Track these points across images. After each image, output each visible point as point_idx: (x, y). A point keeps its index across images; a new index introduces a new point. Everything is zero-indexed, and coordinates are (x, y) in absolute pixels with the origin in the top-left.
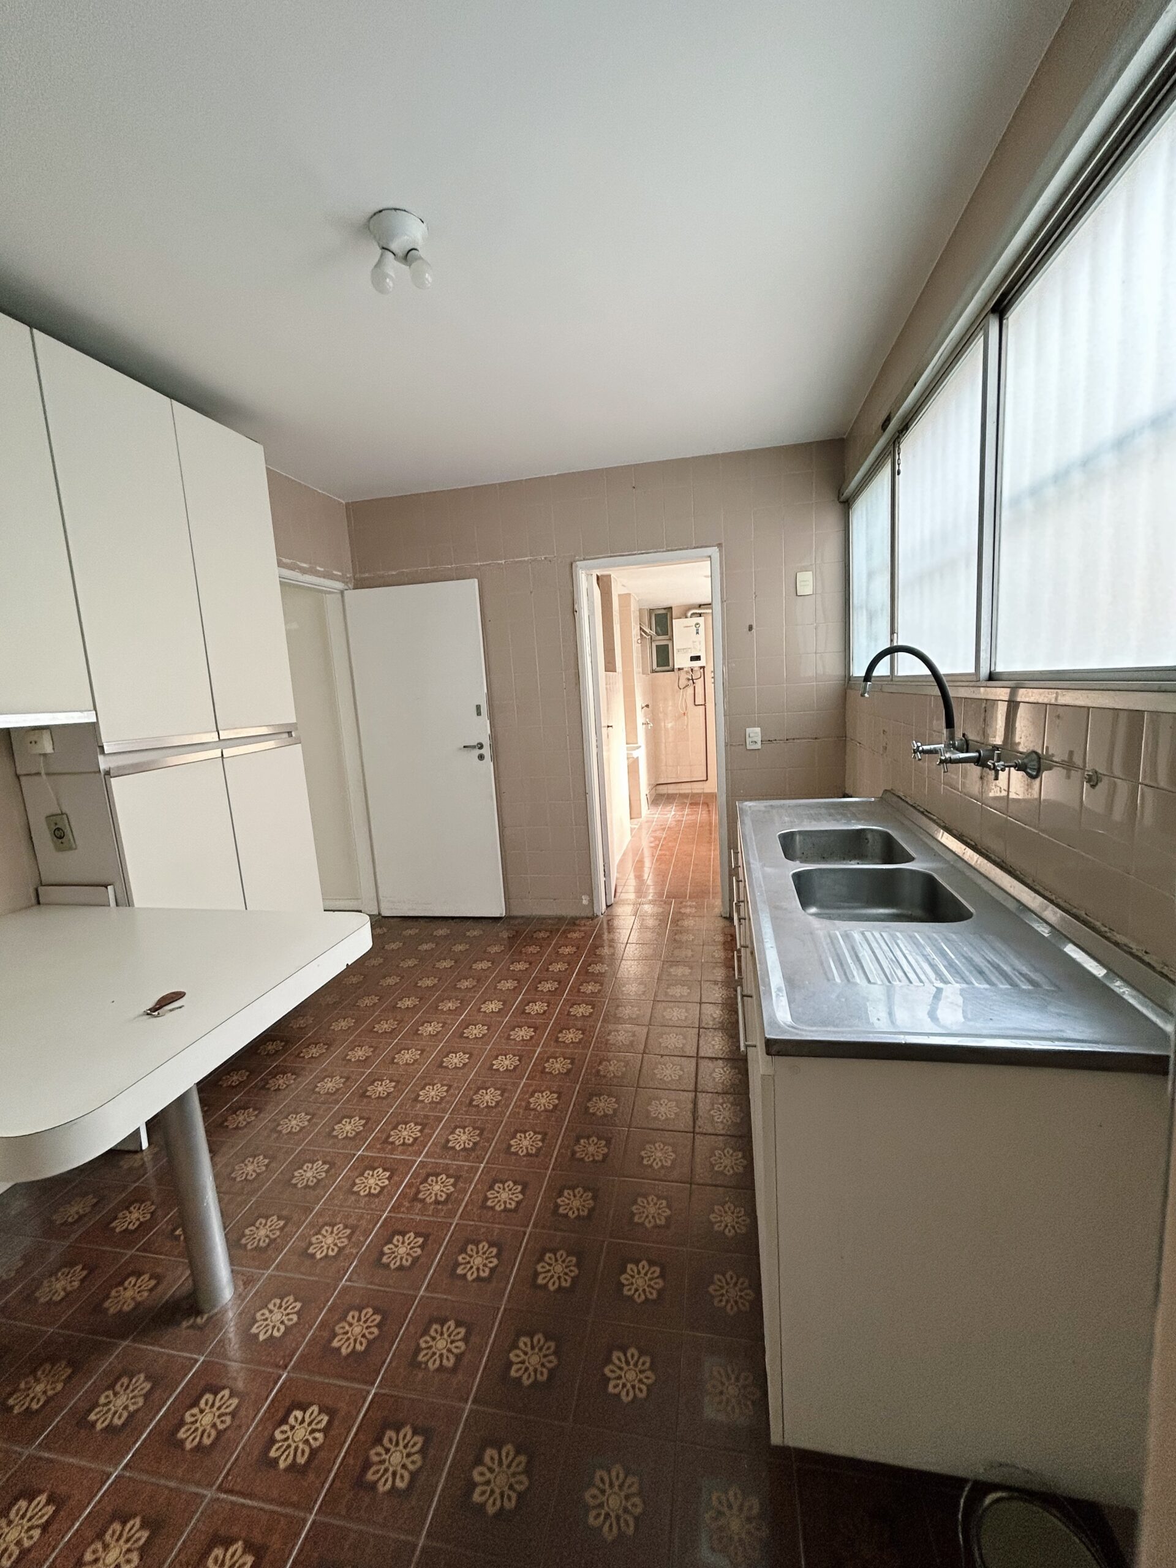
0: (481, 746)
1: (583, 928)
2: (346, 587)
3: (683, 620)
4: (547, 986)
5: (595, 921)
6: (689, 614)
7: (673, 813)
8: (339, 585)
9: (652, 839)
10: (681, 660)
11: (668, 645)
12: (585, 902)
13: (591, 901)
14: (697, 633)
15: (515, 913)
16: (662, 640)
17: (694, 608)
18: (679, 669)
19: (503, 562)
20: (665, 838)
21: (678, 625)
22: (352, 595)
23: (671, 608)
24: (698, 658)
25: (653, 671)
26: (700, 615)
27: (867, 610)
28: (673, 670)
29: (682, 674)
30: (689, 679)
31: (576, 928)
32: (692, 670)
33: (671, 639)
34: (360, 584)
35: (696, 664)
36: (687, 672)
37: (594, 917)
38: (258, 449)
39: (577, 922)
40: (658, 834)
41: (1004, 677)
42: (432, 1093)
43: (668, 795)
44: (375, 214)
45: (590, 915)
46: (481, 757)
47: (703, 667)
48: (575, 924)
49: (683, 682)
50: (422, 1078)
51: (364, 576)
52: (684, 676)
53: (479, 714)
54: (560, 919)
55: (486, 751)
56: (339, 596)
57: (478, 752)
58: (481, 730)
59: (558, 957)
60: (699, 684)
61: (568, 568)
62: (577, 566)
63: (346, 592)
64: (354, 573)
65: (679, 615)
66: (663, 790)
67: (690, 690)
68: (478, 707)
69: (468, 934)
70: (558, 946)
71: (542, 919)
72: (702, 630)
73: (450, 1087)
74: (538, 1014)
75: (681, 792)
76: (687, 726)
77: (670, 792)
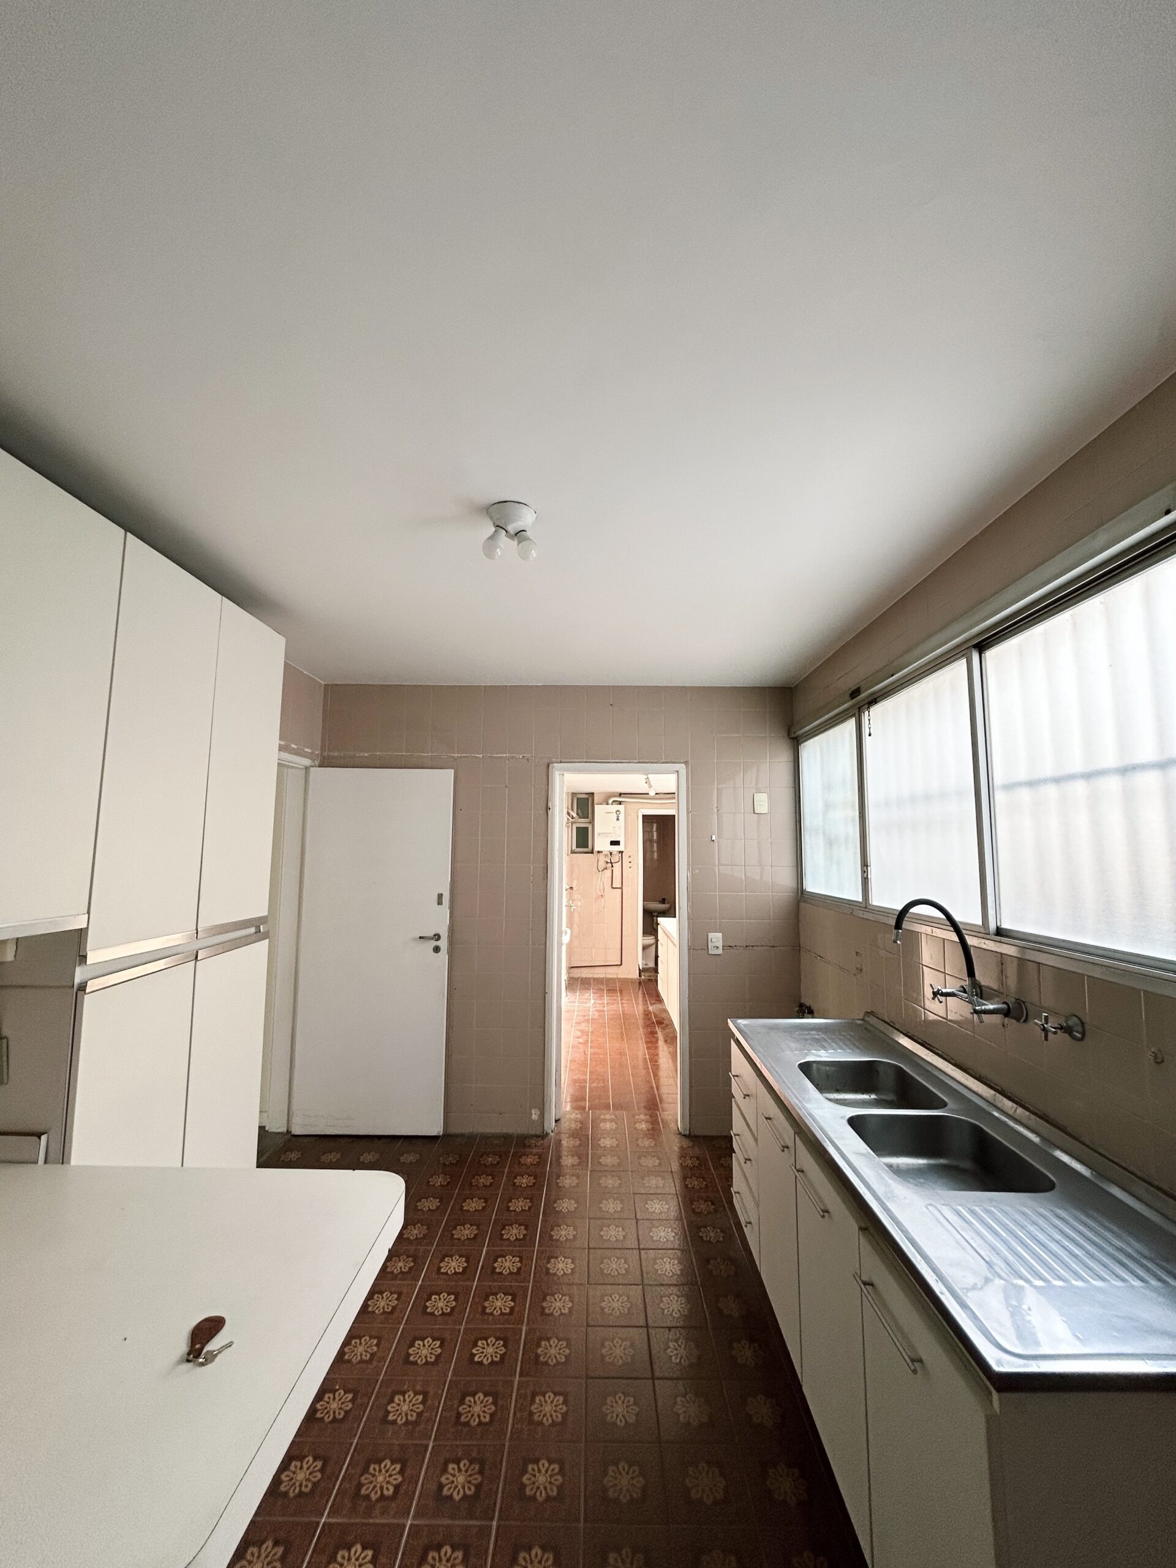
0: (437, 937)
1: (535, 1151)
2: (313, 764)
3: (604, 806)
4: (514, 1232)
5: (546, 1140)
6: (610, 801)
7: (592, 1001)
8: (307, 762)
9: (579, 1033)
10: (601, 843)
11: (587, 828)
12: (534, 1117)
13: (542, 1116)
14: (618, 819)
15: (454, 1130)
16: (582, 823)
17: (615, 796)
18: (599, 852)
19: (481, 756)
20: (592, 1032)
21: (600, 810)
22: (317, 773)
23: (593, 794)
24: (616, 843)
25: (573, 852)
26: (620, 803)
27: (824, 834)
28: (592, 852)
29: (601, 856)
30: (607, 863)
31: (528, 1150)
32: (611, 854)
33: (592, 822)
34: (326, 762)
35: (615, 848)
36: (606, 855)
37: (544, 1136)
38: (282, 640)
39: (527, 1142)
40: (583, 1026)
41: (1014, 935)
42: (405, 1407)
43: (582, 979)
44: (499, 503)
45: (539, 1132)
46: (437, 949)
47: (621, 852)
48: (525, 1146)
49: (602, 865)
50: (385, 1383)
51: (331, 754)
52: (602, 859)
53: (440, 902)
54: (507, 1138)
55: (443, 943)
56: (303, 772)
57: (434, 943)
58: (439, 921)
59: (515, 1191)
60: (617, 867)
61: (544, 767)
62: (553, 767)
63: (312, 768)
64: (323, 749)
65: (600, 802)
66: (577, 973)
67: (608, 873)
68: (440, 896)
69: (402, 1159)
70: (513, 1176)
71: (485, 1138)
72: (622, 816)
73: (425, 1394)
74: (511, 1273)
75: (596, 976)
76: (604, 908)
77: (584, 976)
